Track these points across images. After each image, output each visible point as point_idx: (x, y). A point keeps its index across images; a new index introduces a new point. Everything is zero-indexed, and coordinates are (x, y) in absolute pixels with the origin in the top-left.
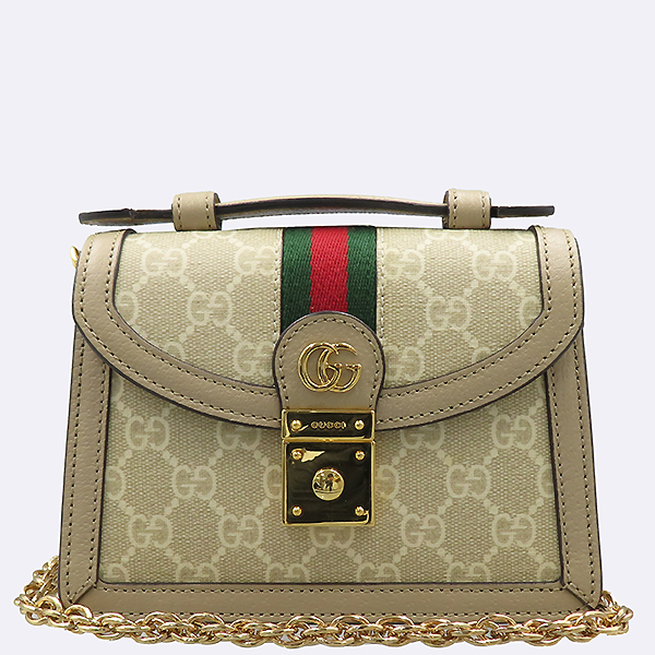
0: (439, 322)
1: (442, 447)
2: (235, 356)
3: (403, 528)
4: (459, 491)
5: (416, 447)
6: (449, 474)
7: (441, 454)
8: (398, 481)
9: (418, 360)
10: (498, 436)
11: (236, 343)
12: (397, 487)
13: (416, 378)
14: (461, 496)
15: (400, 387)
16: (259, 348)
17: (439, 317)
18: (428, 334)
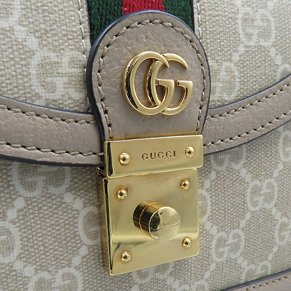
0: (249, 36)
1: (244, 166)
2: (33, 72)
3: (213, 247)
4: (255, 204)
5: (224, 168)
6: (249, 190)
7: (243, 172)
8: (209, 203)
9: (234, 77)
10: (284, 150)
11: (32, 53)
12: (209, 210)
13: (233, 97)
14: (257, 208)
15: (219, 106)
16: (65, 60)
17: (250, 31)
18: (241, 49)
